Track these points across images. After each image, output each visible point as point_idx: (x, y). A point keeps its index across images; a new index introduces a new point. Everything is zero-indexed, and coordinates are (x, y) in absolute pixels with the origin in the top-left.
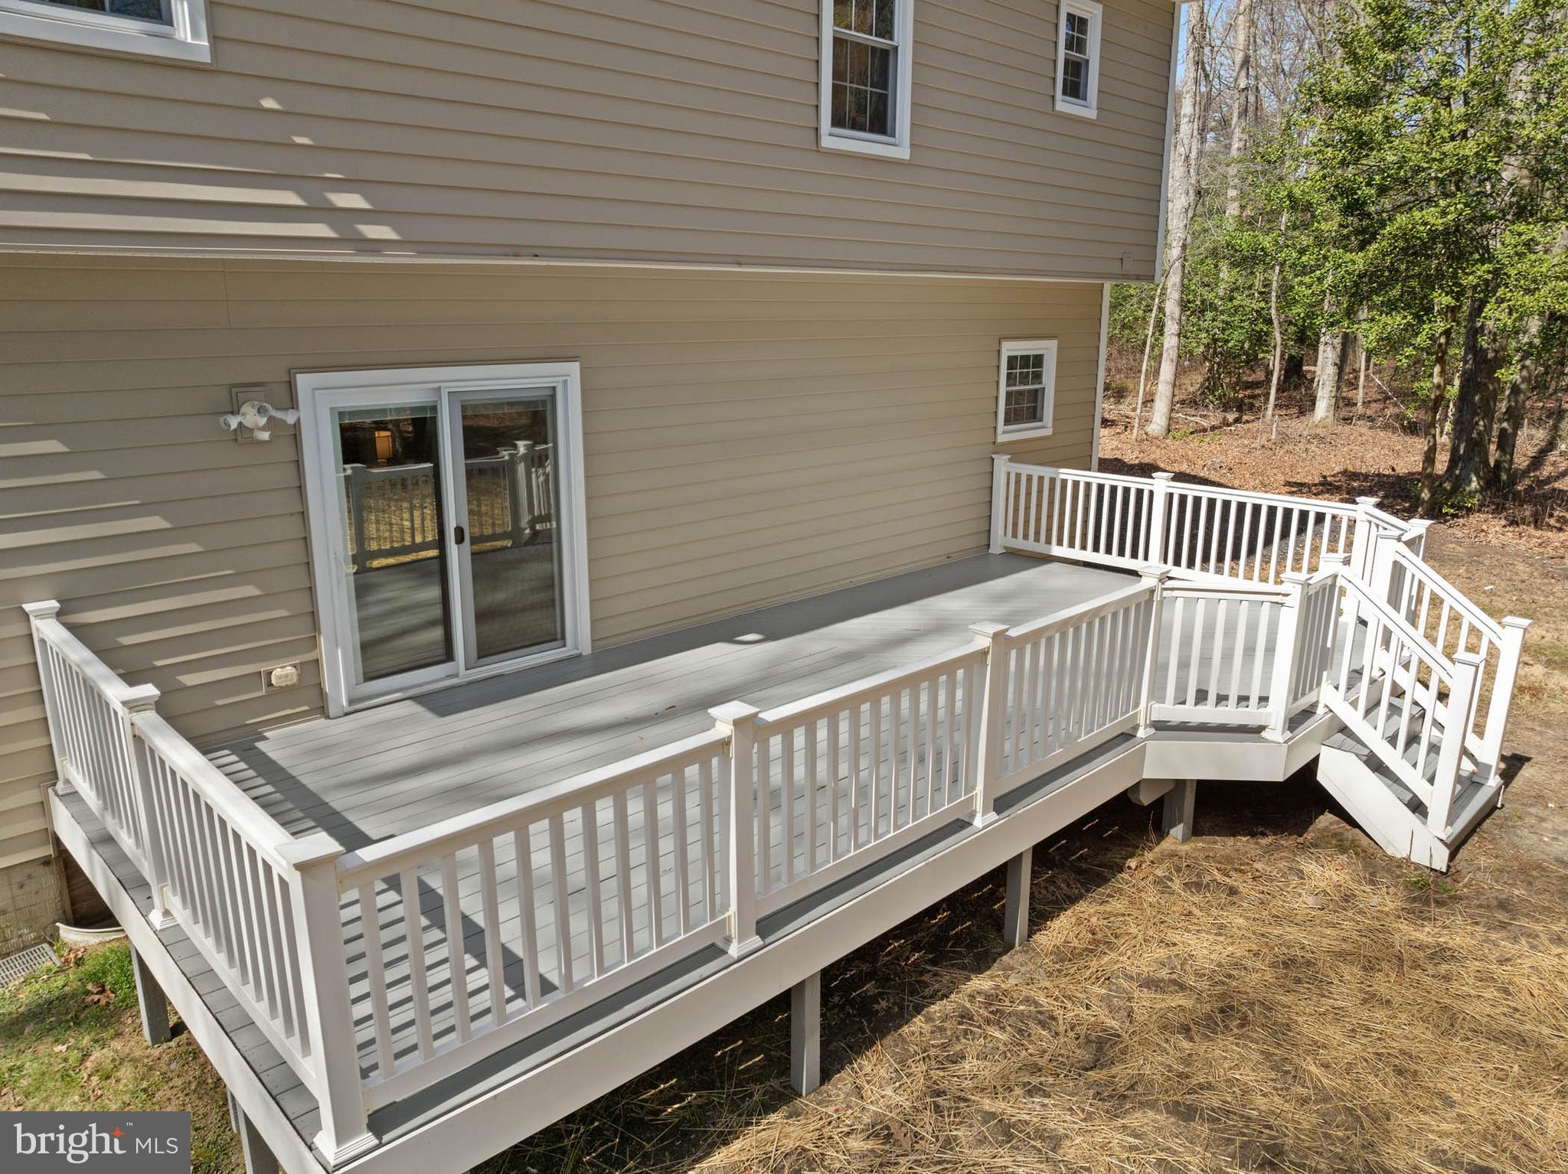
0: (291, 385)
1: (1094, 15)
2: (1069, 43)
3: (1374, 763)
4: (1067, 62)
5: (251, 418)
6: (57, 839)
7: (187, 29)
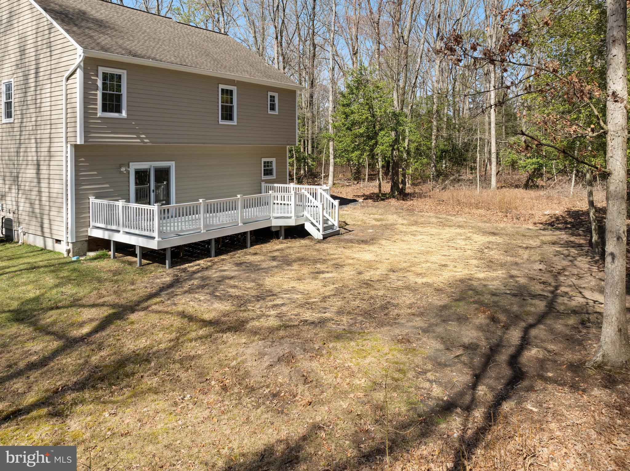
0: (129, 165)
1: (276, 95)
2: (271, 101)
3: (312, 223)
4: (271, 104)
5: (123, 169)
6: (89, 236)
7: (124, 114)
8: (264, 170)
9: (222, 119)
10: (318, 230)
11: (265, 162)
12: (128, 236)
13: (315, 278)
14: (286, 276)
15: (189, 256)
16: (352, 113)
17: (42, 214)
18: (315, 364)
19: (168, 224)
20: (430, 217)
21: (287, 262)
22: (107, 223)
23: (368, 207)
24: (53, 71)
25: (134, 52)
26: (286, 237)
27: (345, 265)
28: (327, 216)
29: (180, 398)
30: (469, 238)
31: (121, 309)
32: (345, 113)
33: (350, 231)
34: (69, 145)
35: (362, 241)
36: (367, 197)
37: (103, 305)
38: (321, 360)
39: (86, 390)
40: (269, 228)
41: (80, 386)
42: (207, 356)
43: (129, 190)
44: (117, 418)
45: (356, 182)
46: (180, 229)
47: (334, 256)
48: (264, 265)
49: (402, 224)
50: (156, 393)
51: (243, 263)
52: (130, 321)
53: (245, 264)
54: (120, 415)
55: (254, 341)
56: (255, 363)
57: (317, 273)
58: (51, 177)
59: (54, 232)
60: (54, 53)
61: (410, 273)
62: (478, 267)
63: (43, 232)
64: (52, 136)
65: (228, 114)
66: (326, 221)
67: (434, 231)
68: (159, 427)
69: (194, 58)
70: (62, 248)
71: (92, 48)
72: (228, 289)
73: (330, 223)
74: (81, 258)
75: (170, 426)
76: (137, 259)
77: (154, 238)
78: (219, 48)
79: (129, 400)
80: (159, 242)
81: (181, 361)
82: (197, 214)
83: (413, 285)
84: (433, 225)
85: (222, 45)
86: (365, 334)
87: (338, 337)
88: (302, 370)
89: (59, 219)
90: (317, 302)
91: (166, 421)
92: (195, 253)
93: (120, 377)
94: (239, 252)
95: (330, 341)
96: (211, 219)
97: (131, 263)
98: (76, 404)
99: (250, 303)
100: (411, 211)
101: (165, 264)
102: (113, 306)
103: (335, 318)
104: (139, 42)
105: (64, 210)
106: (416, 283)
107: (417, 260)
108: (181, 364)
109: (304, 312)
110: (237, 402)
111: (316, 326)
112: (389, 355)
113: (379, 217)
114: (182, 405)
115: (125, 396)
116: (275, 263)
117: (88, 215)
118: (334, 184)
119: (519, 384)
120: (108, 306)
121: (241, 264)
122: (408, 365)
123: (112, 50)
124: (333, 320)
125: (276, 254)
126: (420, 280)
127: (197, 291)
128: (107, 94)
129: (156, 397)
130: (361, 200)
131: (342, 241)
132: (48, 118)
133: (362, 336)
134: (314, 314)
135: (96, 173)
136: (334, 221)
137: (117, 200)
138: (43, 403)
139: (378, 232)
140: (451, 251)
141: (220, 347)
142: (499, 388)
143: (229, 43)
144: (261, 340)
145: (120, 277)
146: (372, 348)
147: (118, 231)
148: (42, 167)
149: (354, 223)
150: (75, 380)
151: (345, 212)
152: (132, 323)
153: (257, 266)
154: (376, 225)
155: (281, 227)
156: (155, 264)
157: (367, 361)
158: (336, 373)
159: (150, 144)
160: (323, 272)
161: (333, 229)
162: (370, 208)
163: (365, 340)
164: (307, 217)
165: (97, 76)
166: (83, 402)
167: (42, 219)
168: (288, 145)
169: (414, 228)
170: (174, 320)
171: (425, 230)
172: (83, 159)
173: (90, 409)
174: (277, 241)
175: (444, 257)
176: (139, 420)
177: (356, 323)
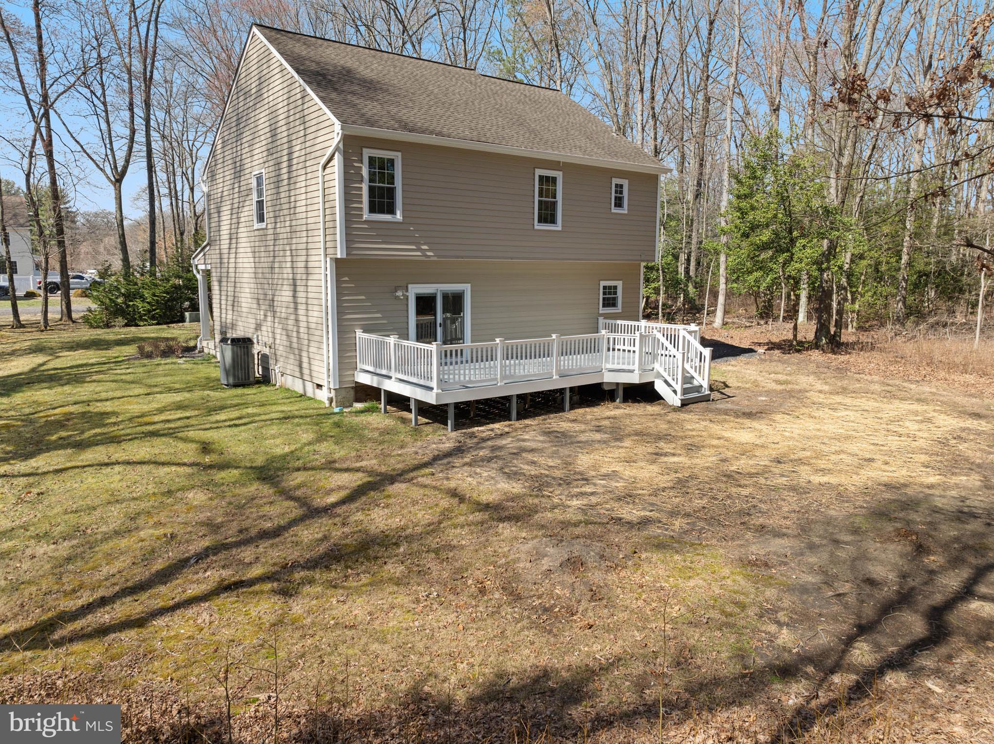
0: (407, 287)
1: (625, 183)
2: (616, 192)
3: (666, 382)
4: (616, 197)
5: (399, 293)
6: (356, 382)
7: (399, 216)
8: (604, 299)
9: (540, 221)
10: (675, 392)
11: (605, 288)
12: (402, 385)
13: (654, 462)
14: (609, 455)
15: (482, 417)
16: (753, 208)
17: (300, 350)
18: (612, 577)
19: (457, 372)
20: (872, 382)
21: (617, 434)
22: (375, 366)
23: (771, 361)
24: (308, 157)
25: (411, 124)
26: (625, 400)
27: (703, 447)
28: (692, 372)
29: (424, 594)
30: (929, 420)
31: (378, 478)
32: (740, 209)
33: (729, 397)
34: (328, 260)
35: (744, 414)
36: (772, 346)
37: (358, 470)
38: (623, 574)
39: (317, 570)
40: (599, 386)
41: (313, 564)
42: (472, 548)
43: (408, 323)
44: (346, 607)
45: (762, 322)
46: (467, 378)
47: (691, 433)
48: (583, 438)
49: (820, 392)
50: (398, 584)
51: (553, 432)
52: (386, 493)
53: (555, 434)
54: (349, 604)
55: (536, 537)
56: (528, 565)
57: (656, 454)
58: (310, 301)
59: (314, 374)
60: (309, 131)
61: (806, 467)
62: (927, 467)
63: (302, 373)
64: (310, 246)
65: (547, 215)
66: (688, 379)
67: (871, 404)
68: (391, 624)
69: (500, 130)
70: (323, 396)
71: (354, 122)
72: (522, 466)
73: (696, 383)
74: (345, 410)
75: (404, 625)
76: (412, 416)
77: (431, 389)
78: (541, 112)
79: (364, 589)
80: (437, 394)
81: (437, 551)
82: (492, 360)
83: (804, 484)
84: (873, 396)
85: (546, 107)
86: (699, 547)
87: (660, 546)
88: (591, 583)
89: (318, 357)
90: (644, 495)
91: (401, 619)
92: (492, 413)
93: (360, 560)
94: (552, 416)
95: (645, 550)
96: (512, 368)
97: (404, 421)
98: (303, 583)
99: (547, 486)
100: (841, 371)
101: (447, 425)
102: (370, 472)
103: (664, 520)
104: (420, 109)
105: (325, 346)
106: (810, 482)
107: (825, 448)
108: (437, 554)
109: (621, 507)
110: (495, 610)
111: (632, 527)
112: (728, 580)
113: (784, 378)
114: (425, 603)
115: (360, 583)
116: (598, 436)
117: (354, 354)
118: (725, 324)
119: (926, 650)
120: (363, 472)
121: (549, 433)
122: (752, 596)
123: (381, 123)
124: (660, 522)
125: (606, 423)
126: (817, 479)
127: (481, 463)
128: (375, 187)
129: (396, 588)
130: (761, 350)
131: (711, 411)
132: (304, 221)
133: (696, 549)
134: (634, 511)
135: (363, 297)
136: (702, 381)
137: (388, 336)
138: (268, 578)
139: (773, 402)
140: (890, 438)
141: (491, 539)
142: (890, 649)
143: (558, 103)
144: (546, 536)
145: (387, 437)
146: (704, 568)
147: (390, 378)
148: (299, 288)
149: (740, 384)
150: (308, 556)
151: (730, 368)
152: (389, 496)
153: (571, 437)
154: (775, 391)
155: (618, 384)
156: (436, 425)
157: (692, 583)
158: (640, 594)
159: (435, 259)
160: (666, 455)
161: (699, 392)
162: (774, 364)
163: (698, 554)
164: (658, 373)
165: (361, 162)
166: (311, 582)
167: (300, 356)
168: (643, 261)
169: (838, 399)
170: (442, 498)
171: (857, 402)
172: (347, 279)
173: (318, 592)
174: (611, 405)
175: (872, 447)
176: (370, 614)
177: (693, 530)
